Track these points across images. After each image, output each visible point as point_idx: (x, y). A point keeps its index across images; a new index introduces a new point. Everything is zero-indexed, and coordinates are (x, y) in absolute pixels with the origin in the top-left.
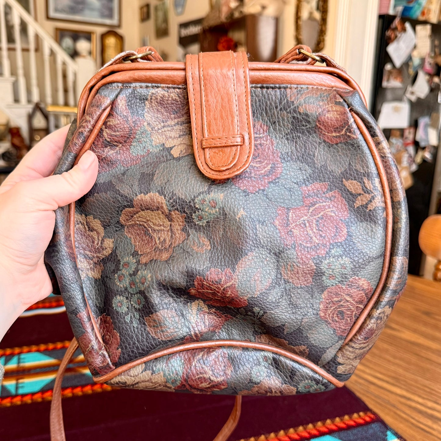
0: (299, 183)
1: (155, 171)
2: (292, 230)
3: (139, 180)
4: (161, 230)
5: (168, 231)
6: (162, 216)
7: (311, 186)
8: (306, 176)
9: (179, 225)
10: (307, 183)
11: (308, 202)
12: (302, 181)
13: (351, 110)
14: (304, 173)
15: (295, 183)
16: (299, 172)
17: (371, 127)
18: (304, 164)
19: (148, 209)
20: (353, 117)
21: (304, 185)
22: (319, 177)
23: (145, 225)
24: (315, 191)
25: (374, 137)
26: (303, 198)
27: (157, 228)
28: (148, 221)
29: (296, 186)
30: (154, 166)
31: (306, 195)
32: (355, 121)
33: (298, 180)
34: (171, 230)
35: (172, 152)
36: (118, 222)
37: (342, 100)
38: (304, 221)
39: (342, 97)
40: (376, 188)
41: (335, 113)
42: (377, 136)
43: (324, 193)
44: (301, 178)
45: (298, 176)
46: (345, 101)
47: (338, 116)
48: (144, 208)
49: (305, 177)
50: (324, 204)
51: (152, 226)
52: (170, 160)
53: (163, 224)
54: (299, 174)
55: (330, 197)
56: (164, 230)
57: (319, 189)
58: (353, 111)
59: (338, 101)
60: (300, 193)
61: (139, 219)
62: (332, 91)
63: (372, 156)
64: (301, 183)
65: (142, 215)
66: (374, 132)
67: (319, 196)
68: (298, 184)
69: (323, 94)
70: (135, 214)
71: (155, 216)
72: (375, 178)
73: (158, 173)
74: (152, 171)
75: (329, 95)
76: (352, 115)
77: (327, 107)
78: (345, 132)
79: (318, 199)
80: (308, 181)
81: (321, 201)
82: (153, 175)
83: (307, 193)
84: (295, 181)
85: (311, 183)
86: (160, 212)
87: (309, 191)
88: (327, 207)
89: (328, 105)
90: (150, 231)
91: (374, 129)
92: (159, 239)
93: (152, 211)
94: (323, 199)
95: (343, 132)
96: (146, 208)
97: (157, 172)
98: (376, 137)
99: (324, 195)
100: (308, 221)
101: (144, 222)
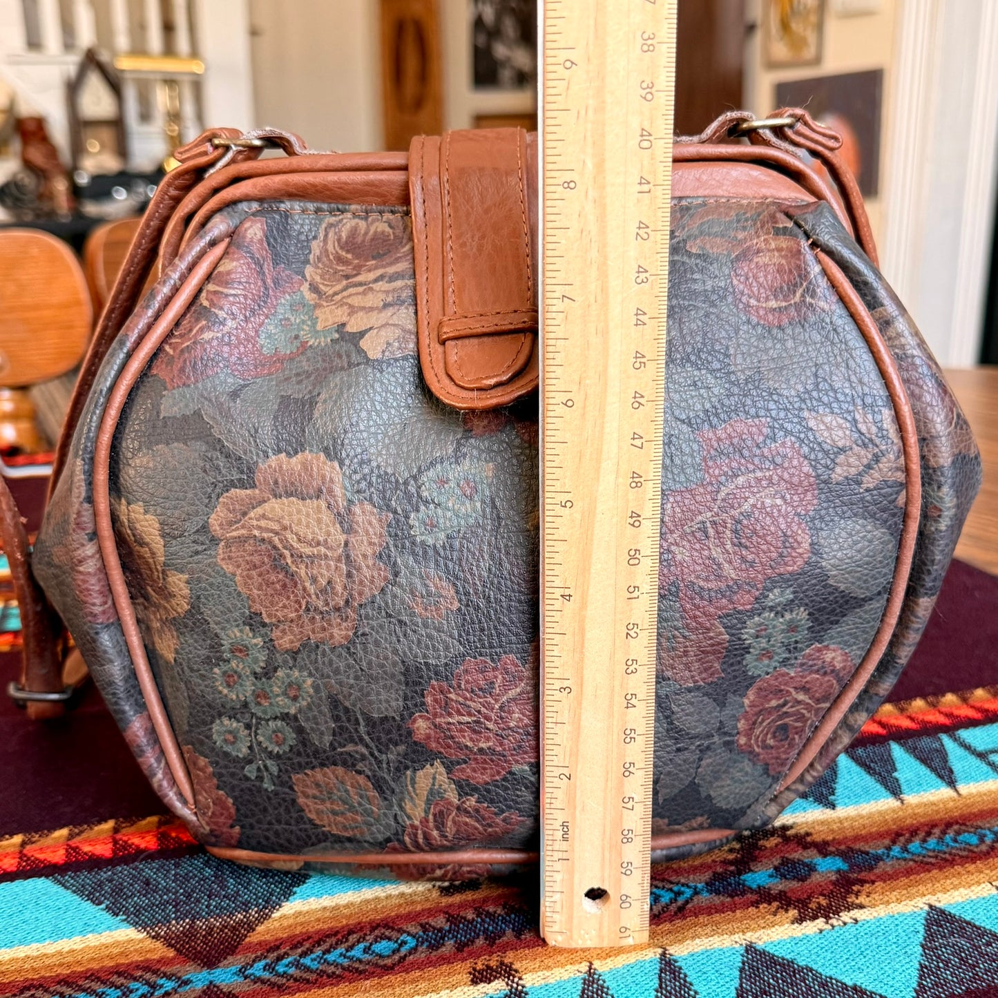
0: (693, 421)
1: (319, 394)
2: (673, 548)
3: (276, 418)
4: (319, 556)
5: (339, 560)
6: (326, 517)
7: (725, 429)
8: (711, 402)
9: (370, 543)
10: (715, 421)
11: (717, 472)
12: (702, 415)
13: (814, 245)
14: (705, 395)
15: (683, 421)
16: (694, 393)
17: (866, 283)
18: (703, 372)
19: (292, 495)
20: (819, 262)
21: (706, 425)
22: (744, 406)
23: (276, 540)
24: (735, 441)
25: (875, 308)
26: (704, 459)
27: (307, 550)
28: (285, 528)
29: (685, 428)
30: (316, 378)
31: (712, 452)
32: (825, 272)
33: (692, 415)
34: (348, 557)
35: (364, 344)
36: (205, 528)
37: (790, 224)
38: (704, 522)
39: (789, 216)
40: (885, 433)
41: (776, 254)
42: (882, 305)
43: (758, 446)
44: (698, 407)
45: (690, 402)
46: (799, 226)
47: (784, 262)
48: (281, 490)
49: (708, 406)
50: (759, 474)
51: (295, 545)
52: (358, 364)
53: (326, 541)
54: (692, 397)
55: (773, 457)
56: (326, 556)
57: (744, 436)
58: (818, 246)
59: (781, 226)
60: (695, 447)
61: (263, 523)
62: (764, 206)
63: (872, 352)
64: (699, 421)
65: (273, 509)
66: (874, 297)
67: (746, 453)
68: (690, 424)
69: (745, 213)
70: (253, 508)
71: (308, 515)
72: (883, 409)
73: (325, 401)
74: (310, 392)
75: (759, 215)
76: (816, 257)
77: (755, 241)
78: (803, 296)
79: (743, 461)
80: (717, 415)
81: (751, 467)
82: (312, 403)
83: (716, 445)
84: (683, 417)
85: (724, 421)
86: (323, 505)
87: (719, 440)
88: (764, 483)
89: (758, 237)
90: (289, 561)
91: (872, 288)
92: (314, 580)
93: (303, 499)
94: (756, 461)
95: (797, 298)
96: (286, 492)
97: (323, 396)
98: (881, 309)
99: (758, 452)
100: (714, 523)
101: (272, 531)
